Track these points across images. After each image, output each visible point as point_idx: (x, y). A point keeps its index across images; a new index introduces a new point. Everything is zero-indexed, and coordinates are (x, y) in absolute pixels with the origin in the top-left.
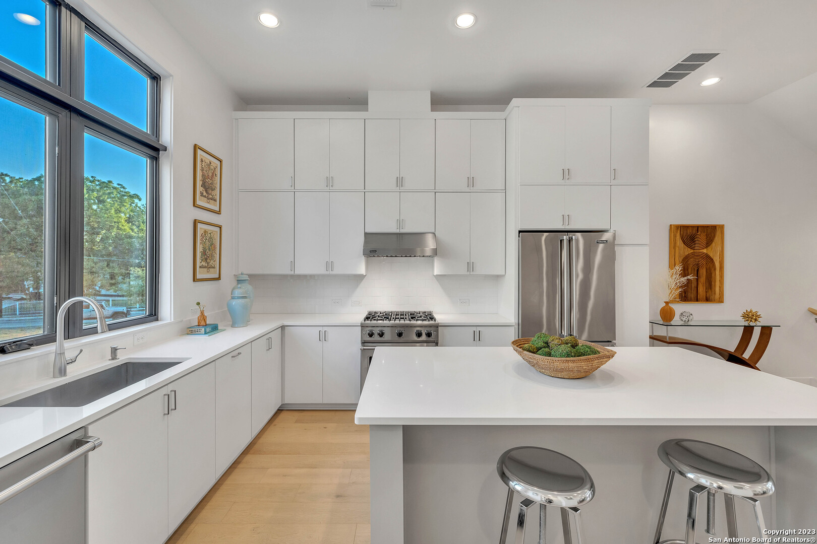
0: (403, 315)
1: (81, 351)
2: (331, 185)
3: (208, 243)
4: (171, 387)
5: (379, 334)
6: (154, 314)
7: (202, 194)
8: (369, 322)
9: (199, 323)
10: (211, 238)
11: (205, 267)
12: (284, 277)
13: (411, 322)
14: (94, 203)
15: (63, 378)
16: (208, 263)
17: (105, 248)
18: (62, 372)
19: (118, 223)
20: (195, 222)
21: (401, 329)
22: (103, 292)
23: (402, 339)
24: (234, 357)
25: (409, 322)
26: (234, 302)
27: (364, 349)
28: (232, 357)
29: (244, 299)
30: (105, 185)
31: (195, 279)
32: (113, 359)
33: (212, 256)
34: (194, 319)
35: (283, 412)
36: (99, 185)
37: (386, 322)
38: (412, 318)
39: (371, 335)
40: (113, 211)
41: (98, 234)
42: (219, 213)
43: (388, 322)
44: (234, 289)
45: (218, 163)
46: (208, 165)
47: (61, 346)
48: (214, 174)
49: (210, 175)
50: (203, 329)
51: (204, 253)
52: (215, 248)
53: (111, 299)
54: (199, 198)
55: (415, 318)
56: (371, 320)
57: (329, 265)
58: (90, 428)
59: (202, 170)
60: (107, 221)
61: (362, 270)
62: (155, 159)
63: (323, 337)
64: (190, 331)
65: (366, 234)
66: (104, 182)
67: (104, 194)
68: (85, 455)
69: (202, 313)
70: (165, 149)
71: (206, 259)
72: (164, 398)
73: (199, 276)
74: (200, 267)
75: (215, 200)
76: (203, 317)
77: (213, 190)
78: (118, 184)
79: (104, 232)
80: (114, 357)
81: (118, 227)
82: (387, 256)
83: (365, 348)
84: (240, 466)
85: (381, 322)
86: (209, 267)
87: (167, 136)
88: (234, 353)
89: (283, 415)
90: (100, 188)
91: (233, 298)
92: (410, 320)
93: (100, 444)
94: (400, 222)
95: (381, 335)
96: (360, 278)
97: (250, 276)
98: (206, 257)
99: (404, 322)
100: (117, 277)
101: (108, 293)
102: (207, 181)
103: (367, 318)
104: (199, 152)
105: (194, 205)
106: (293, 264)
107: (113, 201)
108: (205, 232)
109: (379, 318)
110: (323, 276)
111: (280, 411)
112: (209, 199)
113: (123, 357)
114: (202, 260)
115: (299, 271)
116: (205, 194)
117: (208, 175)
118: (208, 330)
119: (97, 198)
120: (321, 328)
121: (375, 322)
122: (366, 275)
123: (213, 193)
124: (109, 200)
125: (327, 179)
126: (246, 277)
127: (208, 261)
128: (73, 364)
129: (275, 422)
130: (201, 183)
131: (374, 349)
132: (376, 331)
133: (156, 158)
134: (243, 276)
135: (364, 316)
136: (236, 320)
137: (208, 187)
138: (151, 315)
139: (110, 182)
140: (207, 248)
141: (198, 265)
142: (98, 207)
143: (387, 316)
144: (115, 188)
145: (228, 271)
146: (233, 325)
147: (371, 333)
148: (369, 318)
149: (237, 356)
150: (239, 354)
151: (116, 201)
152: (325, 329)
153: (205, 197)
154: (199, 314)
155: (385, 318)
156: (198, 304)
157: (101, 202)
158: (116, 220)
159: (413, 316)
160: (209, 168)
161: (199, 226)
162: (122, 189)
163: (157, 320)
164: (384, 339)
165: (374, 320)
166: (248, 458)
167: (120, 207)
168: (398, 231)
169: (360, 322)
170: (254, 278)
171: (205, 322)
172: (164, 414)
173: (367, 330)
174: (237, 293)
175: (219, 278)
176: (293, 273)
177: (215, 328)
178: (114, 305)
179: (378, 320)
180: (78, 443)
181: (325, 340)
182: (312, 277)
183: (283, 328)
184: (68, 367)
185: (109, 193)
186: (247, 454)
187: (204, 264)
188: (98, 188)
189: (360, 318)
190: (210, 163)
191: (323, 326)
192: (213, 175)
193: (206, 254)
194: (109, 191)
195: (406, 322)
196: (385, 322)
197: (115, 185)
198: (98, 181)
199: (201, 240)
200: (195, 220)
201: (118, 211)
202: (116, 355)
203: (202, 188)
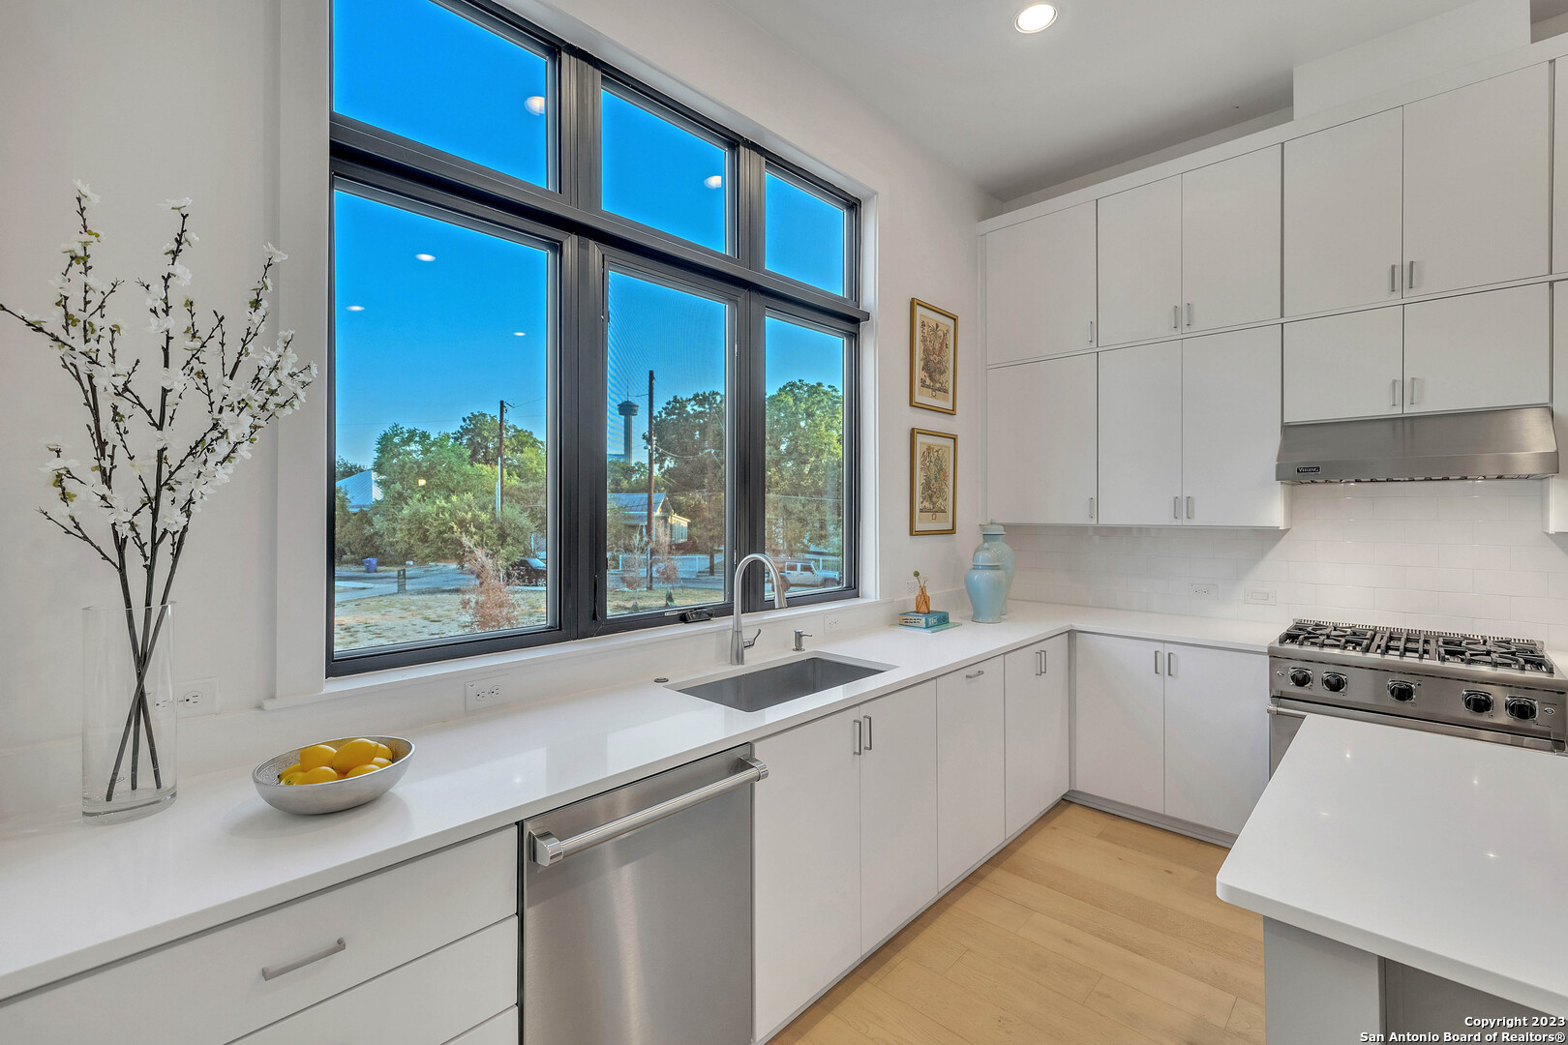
0: (1417, 641)
1: (760, 631)
2: (1185, 322)
3: (933, 468)
4: (865, 710)
5: (1327, 682)
6: (852, 589)
7: (923, 382)
8: (1295, 647)
9: (917, 607)
10: (938, 458)
11: (929, 511)
12: (1078, 531)
13: (1447, 665)
14: (802, 419)
15: (740, 667)
16: (934, 504)
17: (815, 483)
18: (739, 658)
19: (829, 444)
20: (913, 433)
21: (1409, 679)
22: (813, 548)
23: (1405, 707)
24: (971, 677)
25: (1437, 663)
26: (977, 576)
27: (1278, 713)
28: (967, 676)
29: (996, 572)
30: (814, 390)
31: (912, 532)
32: (797, 650)
33: (941, 490)
34: (910, 599)
35: (1072, 806)
36: (808, 391)
37: (1353, 654)
38: (1453, 653)
39: (1302, 680)
40: (823, 429)
41: (805, 462)
42: (952, 412)
43: (1360, 654)
44: (977, 550)
45: (951, 322)
46: (933, 330)
47: (738, 621)
48: (943, 345)
49: (937, 347)
50: (924, 619)
51: (927, 486)
52: (945, 476)
53: (821, 558)
54: (919, 389)
55: (1463, 653)
56: (1301, 644)
57: (1183, 505)
58: (757, 746)
59: (924, 341)
60: (815, 443)
61: (1275, 514)
62: (854, 337)
63: (1164, 666)
64: (904, 620)
65: (1286, 428)
66: (813, 386)
67: (813, 403)
68: (750, 784)
69: (923, 590)
70: (867, 316)
71: (931, 497)
72: (854, 726)
73: (918, 527)
74: (921, 511)
75: (946, 391)
76: (923, 599)
77: (942, 373)
78: (830, 387)
79: (813, 459)
80: (798, 648)
81: (829, 451)
82: (1356, 481)
83: (1280, 709)
84: (984, 884)
85: (1336, 651)
86: (936, 511)
87: (870, 298)
88: (971, 670)
89: (1072, 813)
90: (809, 396)
91: (975, 568)
92: (1443, 660)
93: (766, 775)
94: (1401, 388)
95: (1336, 685)
96: (1273, 535)
97: (1006, 527)
98: (932, 492)
99: (1417, 661)
100: (828, 527)
101: (818, 550)
102: (932, 358)
103: (1291, 637)
104: (919, 310)
105: (911, 405)
106: (1095, 503)
107: (823, 412)
108: (929, 448)
109: (1327, 642)
110: (1170, 529)
111: (1066, 801)
112: (934, 390)
113: (810, 650)
114: (924, 499)
115: (1107, 519)
116: (928, 382)
117: (934, 349)
118: (932, 621)
119: (806, 410)
120: (1159, 647)
121: (1316, 649)
122: (1286, 531)
123: (943, 378)
124: (818, 412)
125: (1175, 311)
126: (1000, 530)
127: (934, 499)
128: (751, 649)
129: (1056, 822)
130: (922, 363)
131: (1303, 717)
132: (1318, 673)
133: (856, 334)
134: (993, 527)
135: (1283, 630)
136: (982, 609)
137: (933, 369)
138: (849, 587)
139: (820, 384)
140: (932, 477)
141: (918, 506)
142: (806, 424)
143: (1356, 638)
144: (825, 393)
145: (968, 517)
146: (976, 618)
147: (1300, 676)
148: (1297, 637)
149: (975, 676)
150: (980, 673)
151: (827, 411)
152: (1170, 648)
153: (928, 387)
154: (918, 592)
155: (1347, 642)
156: (917, 574)
157: (810, 415)
158: (826, 441)
159: (1453, 648)
160: (936, 334)
161: (920, 439)
162: (834, 393)
163: (857, 596)
164: (1345, 698)
165: (1313, 644)
166: (998, 874)
167: (832, 421)
168: (1397, 411)
169: (1267, 645)
170: (1015, 532)
171: (928, 609)
172: (855, 753)
173: (1290, 668)
174: (983, 558)
175: (952, 531)
176: (1094, 522)
177: (943, 620)
178: (824, 568)
179: (1323, 645)
180: (742, 765)
181: (1170, 674)
182: (1142, 531)
183: (1071, 634)
184: (746, 651)
185: (819, 402)
186: (996, 865)
187: (927, 504)
188: (806, 395)
189: (1269, 632)
190: (937, 326)
191: (1164, 642)
192: (941, 348)
193: (930, 488)
194: (818, 399)
195: (1424, 662)
196: (1346, 653)
197: (826, 388)
198: (807, 385)
199: (923, 463)
200: (913, 429)
201: (829, 427)
202: (801, 645)
203: (924, 373)
